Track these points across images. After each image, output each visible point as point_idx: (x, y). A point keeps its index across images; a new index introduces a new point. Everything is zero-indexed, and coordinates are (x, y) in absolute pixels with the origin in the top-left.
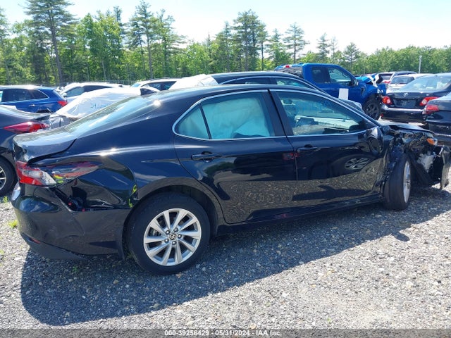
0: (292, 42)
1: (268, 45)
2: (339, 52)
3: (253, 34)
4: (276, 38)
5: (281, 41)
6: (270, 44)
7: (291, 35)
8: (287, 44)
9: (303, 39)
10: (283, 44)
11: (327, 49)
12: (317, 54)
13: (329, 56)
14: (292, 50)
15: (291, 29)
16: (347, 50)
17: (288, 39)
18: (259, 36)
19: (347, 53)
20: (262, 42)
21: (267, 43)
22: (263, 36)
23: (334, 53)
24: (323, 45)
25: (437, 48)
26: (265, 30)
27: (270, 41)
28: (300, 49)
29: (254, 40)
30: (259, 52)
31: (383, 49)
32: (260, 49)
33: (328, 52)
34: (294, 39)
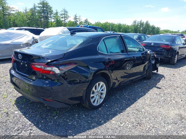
0: (63, 16)
1: (53, 16)
2: (82, 22)
3: (47, 11)
4: (57, 13)
5: (59, 15)
6: (54, 15)
7: (63, 13)
8: (61, 16)
9: (68, 15)
10: (60, 16)
11: (77, 20)
12: (74, 22)
13: (78, 23)
14: (63, 19)
15: (63, 10)
16: (85, 21)
17: (62, 15)
18: (49, 12)
19: (85, 23)
20: (51, 15)
21: (53, 15)
22: (51, 12)
23: (80, 22)
24: (76, 18)
25: (115, 24)
26: (52, 10)
27: (54, 14)
28: (67, 19)
29: (47, 13)
30: (50, 18)
31: (98, 22)
32: (50, 17)
33: (78, 21)
34: (64, 14)
